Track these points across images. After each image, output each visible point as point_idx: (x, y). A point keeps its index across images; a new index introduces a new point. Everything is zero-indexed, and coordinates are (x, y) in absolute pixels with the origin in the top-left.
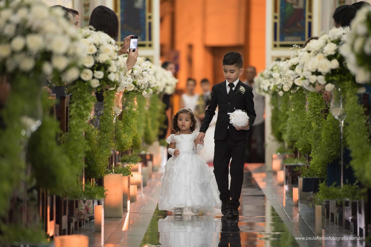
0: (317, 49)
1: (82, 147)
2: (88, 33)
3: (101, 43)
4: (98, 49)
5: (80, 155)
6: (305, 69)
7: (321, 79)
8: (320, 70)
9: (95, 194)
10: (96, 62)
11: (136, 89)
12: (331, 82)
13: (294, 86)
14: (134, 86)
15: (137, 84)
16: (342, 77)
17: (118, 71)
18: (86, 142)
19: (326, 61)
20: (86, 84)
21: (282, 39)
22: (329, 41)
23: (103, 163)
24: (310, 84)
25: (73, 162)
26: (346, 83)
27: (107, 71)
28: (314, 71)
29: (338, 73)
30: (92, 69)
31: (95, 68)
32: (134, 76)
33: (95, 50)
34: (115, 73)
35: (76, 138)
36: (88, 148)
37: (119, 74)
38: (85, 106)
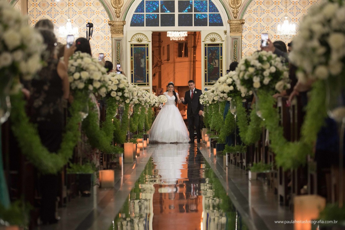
0: (224, 81)
1: (112, 128)
2: (114, 74)
3: (120, 79)
4: (119, 82)
5: (111, 132)
6: (218, 91)
7: (225, 95)
8: (225, 91)
9: (118, 151)
10: (118, 88)
11: (139, 102)
12: (230, 96)
13: (214, 100)
14: (138, 101)
15: (140, 100)
16: (235, 94)
17: (129, 92)
18: (114, 126)
19: (228, 87)
20: (114, 98)
21: (209, 81)
22: (229, 77)
23: (123, 137)
24: (221, 98)
25: (107, 135)
26: (237, 97)
27: (123, 92)
28: (222, 91)
29: (233, 92)
30: (116, 91)
31: (118, 91)
32: (138, 96)
33: (118, 82)
34: (127, 93)
35: (109, 124)
36: (115, 129)
37: (129, 94)
38: (113, 109)
